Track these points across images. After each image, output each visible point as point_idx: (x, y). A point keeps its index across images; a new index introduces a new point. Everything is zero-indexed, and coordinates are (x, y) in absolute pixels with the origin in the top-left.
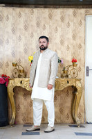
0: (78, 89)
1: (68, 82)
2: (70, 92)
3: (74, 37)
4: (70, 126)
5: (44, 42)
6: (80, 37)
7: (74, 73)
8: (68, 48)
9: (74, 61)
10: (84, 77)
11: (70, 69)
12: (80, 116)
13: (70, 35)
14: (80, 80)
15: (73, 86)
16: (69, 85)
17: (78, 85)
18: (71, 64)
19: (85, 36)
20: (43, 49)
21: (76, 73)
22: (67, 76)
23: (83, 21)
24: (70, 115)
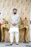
0: (27, 29)
1: (23, 26)
2: (24, 30)
3: (26, 10)
4: (24, 43)
11: (24, 21)
12: (27, 39)
15: (25, 28)
17: (27, 27)
19: (30, 9)
21: (26, 23)
22: (23, 24)
24: (24, 38)
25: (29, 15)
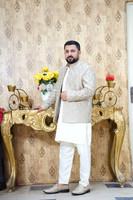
0: (119, 125)
1: (101, 114)
2: (106, 130)
3: (108, 40)
4: (108, 186)
5: (73, 51)
6: (119, 39)
7: (110, 99)
8: (99, 58)
9: (110, 79)
10: (127, 104)
11: (103, 92)
12: (123, 169)
13: (102, 38)
14: (120, 109)
15: (109, 120)
16: (103, 118)
17: (118, 118)
18: (106, 83)
19: (126, 38)
21: (114, 99)
22: (99, 104)
23: (122, 13)
24: (107, 167)
25: (123, 65)
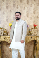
3: (34, 12)
5: (18, 15)
6: (38, 12)
8: (31, 19)
9: (35, 26)
17: (38, 39)
20: (18, 19)
22: (31, 34)
